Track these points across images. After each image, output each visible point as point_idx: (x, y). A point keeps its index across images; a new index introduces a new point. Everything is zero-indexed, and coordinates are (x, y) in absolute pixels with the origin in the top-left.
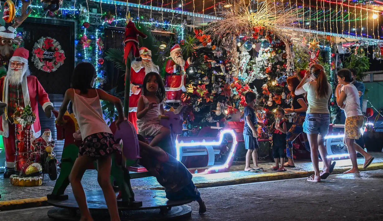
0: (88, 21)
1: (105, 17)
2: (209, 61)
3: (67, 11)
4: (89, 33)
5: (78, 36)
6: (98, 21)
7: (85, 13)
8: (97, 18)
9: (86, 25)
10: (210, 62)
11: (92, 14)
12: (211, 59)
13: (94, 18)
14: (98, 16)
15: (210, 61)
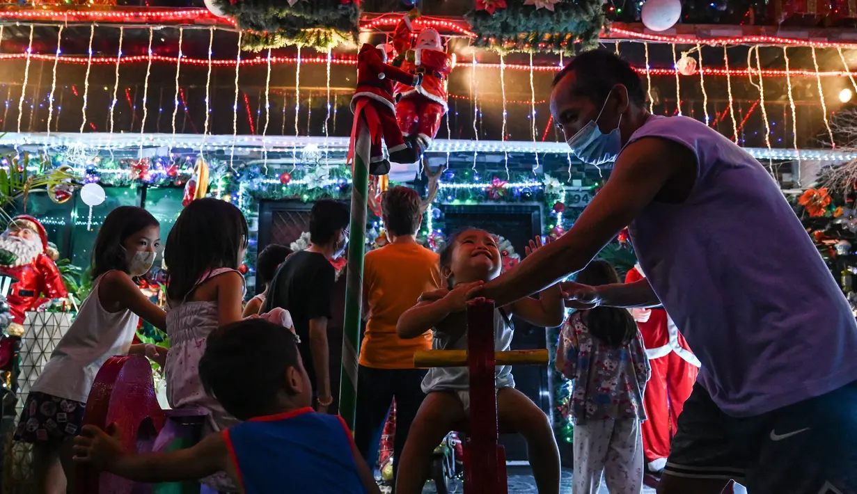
0: (563, 201)
1: (596, 190)
2: (827, 242)
3: (521, 187)
4: (568, 221)
5: (546, 228)
6: (583, 200)
7: (557, 188)
8: (582, 195)
9: (558, 207)
10: (833, 245)
11: (571, 188)
12: (834, 239)
13: (576, 195)
14: (583, 191)
15: (832, 242)
